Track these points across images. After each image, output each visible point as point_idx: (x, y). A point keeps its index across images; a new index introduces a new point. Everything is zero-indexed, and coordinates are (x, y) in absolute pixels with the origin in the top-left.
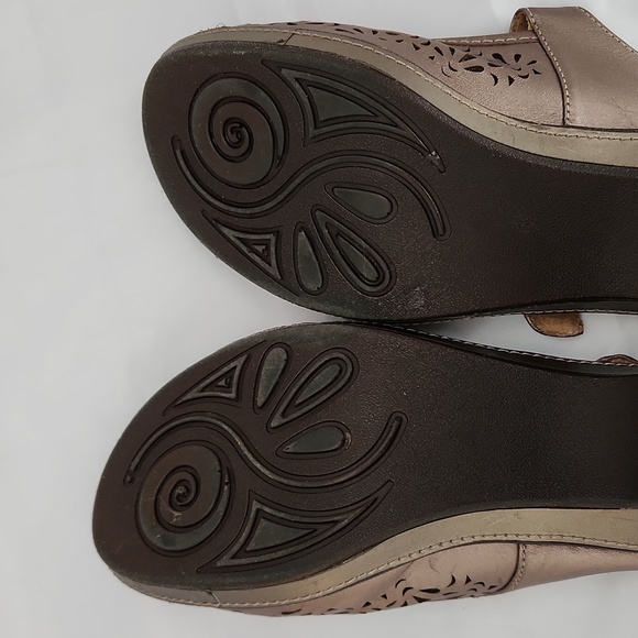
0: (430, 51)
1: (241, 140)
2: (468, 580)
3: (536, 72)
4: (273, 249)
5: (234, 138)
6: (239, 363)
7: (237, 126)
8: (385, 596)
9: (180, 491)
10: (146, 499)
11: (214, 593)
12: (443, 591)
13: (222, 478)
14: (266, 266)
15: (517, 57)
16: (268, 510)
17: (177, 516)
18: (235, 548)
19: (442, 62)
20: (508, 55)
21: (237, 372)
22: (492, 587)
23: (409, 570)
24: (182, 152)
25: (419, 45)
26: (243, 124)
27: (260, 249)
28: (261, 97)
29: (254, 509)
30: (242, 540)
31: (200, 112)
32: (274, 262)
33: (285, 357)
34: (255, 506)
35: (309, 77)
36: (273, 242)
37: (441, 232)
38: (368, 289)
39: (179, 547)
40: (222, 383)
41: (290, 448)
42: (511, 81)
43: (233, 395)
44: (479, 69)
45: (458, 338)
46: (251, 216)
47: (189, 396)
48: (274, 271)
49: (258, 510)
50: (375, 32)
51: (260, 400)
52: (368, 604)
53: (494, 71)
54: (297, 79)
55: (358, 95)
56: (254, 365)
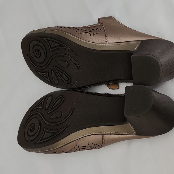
0: (77, 30)
1: (39, 53)
2: (92, 144)
3: (100, 32)
4: (48, 76)
5: (37, 53)
6: (43, 101)
7: (38, 50)
8: (74, 148)
9: (32, 128)
10: (26, 131)
11: (38, 149)
12: (87, 146)
13: (39, 125)
14: (47, 79)
15: (97, 29)
16: (47, 130)
17: (31, 134)
18: (41, 139)
19: (79, 32)
20: (95, 29)
21: (43, 103)
22: (99, 145)
23: (79, 142)
24: (29, 57)
25: (74, 29)
26: (39, 50)
27: (45, 76)
28: (41, 44)
29: (44, 130)
30: (42, 137)
31: (31, 48)
32: (48, 78)
33: (51, 98)
34: (45, 130)
35: (48, 39)
36: (48, 74)
37: (79, 69)
38: (67, 82)
39: (31, 140)
40: (40, 105)
41: (51, 117)
42: (94, 34)
43: (42, 107)
44: (87, 33)
45: (91, 92)
46: (43, 69)
47: (34, 109)
48: (49, 80)
49: (45, 131)
50: (65, 27)
51: (46, 108)
52: (71, 150)
53: (90, 33)
54: (46, 40)
55: (58, 41)
56: (46, 100)
